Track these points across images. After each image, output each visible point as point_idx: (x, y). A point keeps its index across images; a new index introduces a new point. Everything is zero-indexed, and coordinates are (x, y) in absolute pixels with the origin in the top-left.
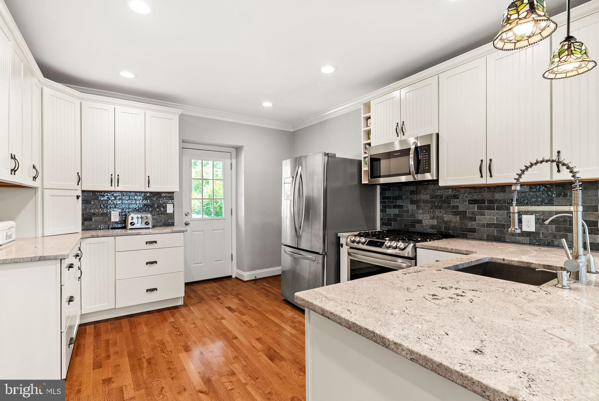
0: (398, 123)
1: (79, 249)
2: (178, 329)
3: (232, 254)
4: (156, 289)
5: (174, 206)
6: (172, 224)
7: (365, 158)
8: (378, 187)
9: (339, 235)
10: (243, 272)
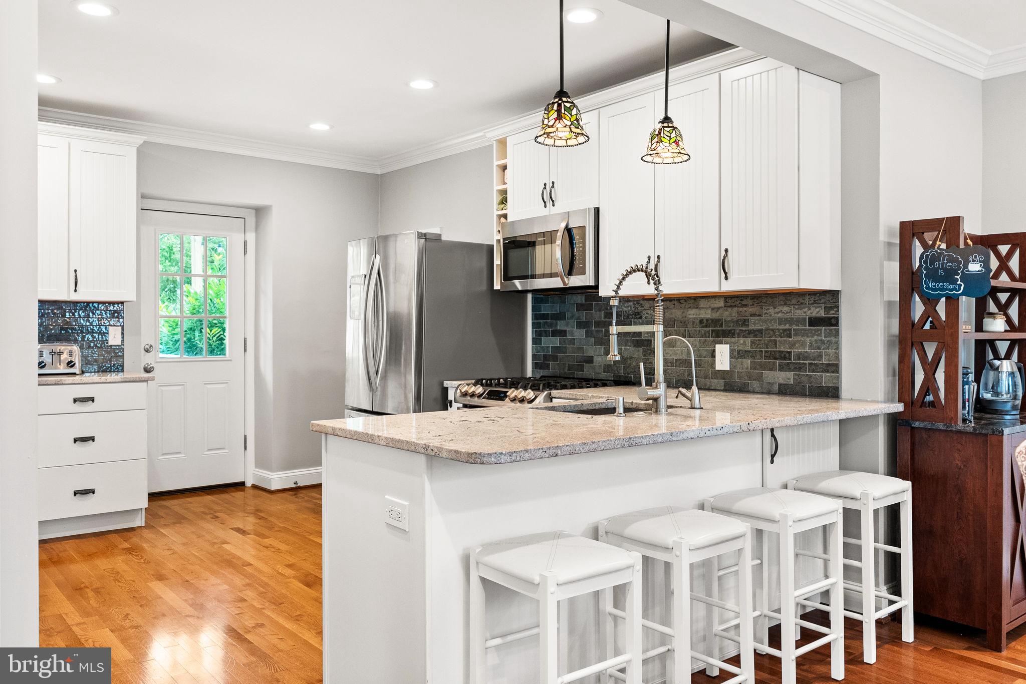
0: (545, 184)
2: (140, 556)
3: (245, 437)
4: (93, 491)
5: (123, 329)
6: (120, 369)
7: (498, 241)
8: (530, 296)
9: (445, 385)
10: (270, 473)
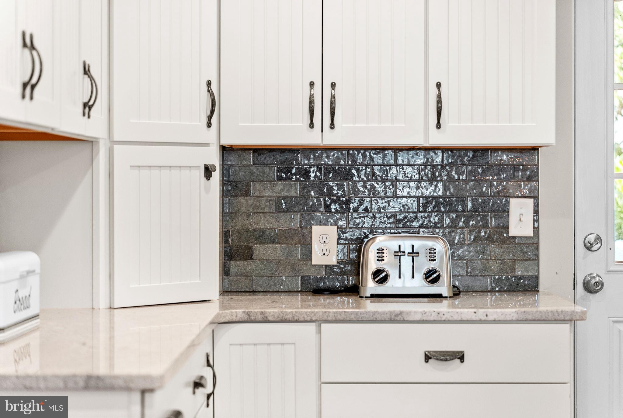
1: (208, 361)
5: (536, 206)
6: (532, 285)
